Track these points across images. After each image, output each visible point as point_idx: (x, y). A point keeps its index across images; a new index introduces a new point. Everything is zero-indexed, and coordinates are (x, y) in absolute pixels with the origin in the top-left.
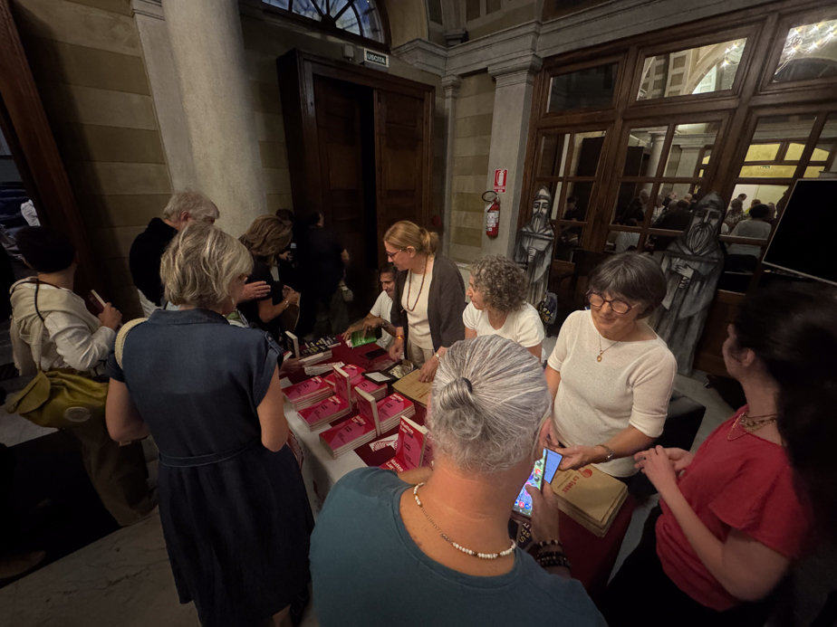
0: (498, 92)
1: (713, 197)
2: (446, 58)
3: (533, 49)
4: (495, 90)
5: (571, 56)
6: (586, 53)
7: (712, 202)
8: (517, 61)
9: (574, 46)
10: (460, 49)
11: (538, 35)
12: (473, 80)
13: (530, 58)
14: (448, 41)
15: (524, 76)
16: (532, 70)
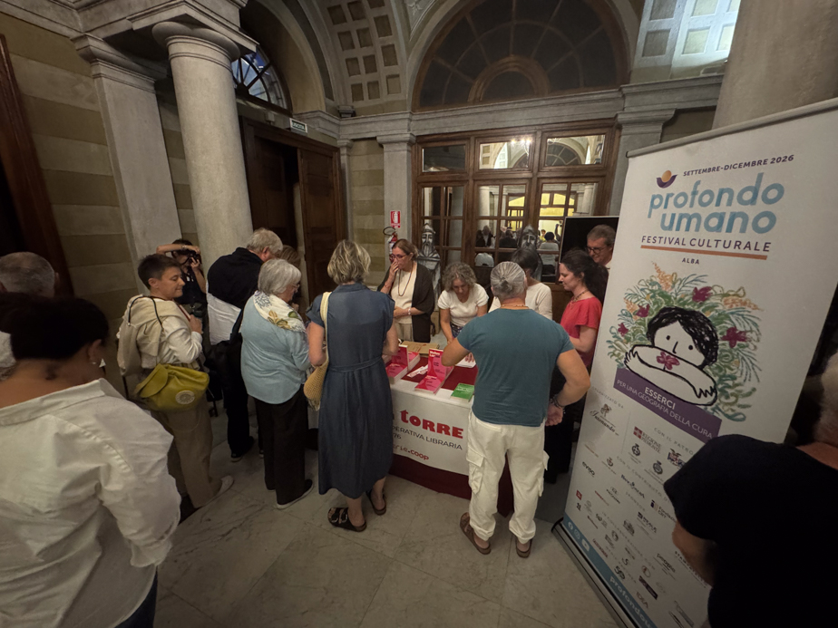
0: (385, 154)
1: (530, 227)
2: (339, 125)
3: (409, 130)
4: (383, 153)
5: (435, 137)
6: (445, 136)
7: (530, 231)
8: (399, 136)
9: (437, 132)
10: (351, 121)
11: (410, 120)
12: (363, 144)
13: (408, 135)
14: (340, 114)
15: (405, 146)
16: (410, 143)
